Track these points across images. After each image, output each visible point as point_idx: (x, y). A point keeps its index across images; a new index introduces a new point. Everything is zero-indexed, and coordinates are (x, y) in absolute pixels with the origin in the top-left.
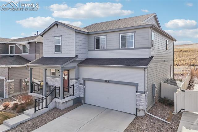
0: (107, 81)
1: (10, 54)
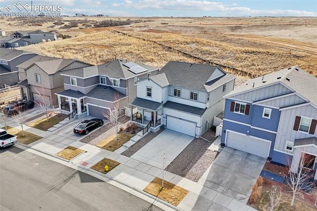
0: (181, 119)
1: (100, 84)
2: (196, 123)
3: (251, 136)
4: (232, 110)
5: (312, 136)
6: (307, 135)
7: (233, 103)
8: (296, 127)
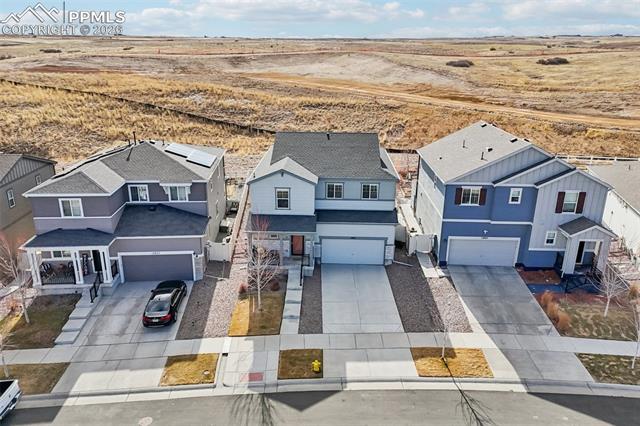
0: (353, 238)
2: (386, 239)
3: (490, 238)
4: (458, 202)
5: (580, 215)
6: (574, 215)
7: (459, 189)
8: (559, 209)
